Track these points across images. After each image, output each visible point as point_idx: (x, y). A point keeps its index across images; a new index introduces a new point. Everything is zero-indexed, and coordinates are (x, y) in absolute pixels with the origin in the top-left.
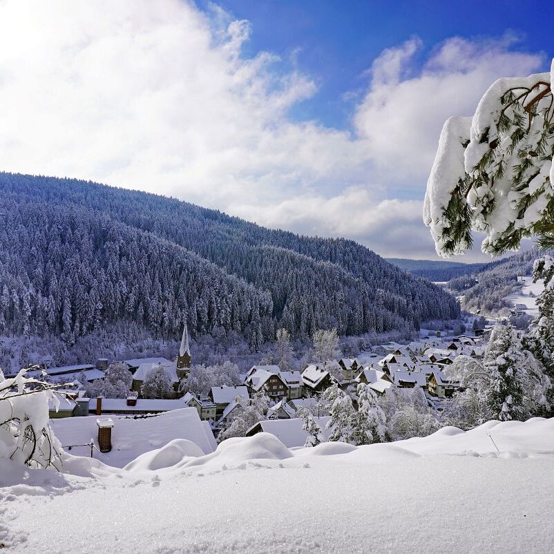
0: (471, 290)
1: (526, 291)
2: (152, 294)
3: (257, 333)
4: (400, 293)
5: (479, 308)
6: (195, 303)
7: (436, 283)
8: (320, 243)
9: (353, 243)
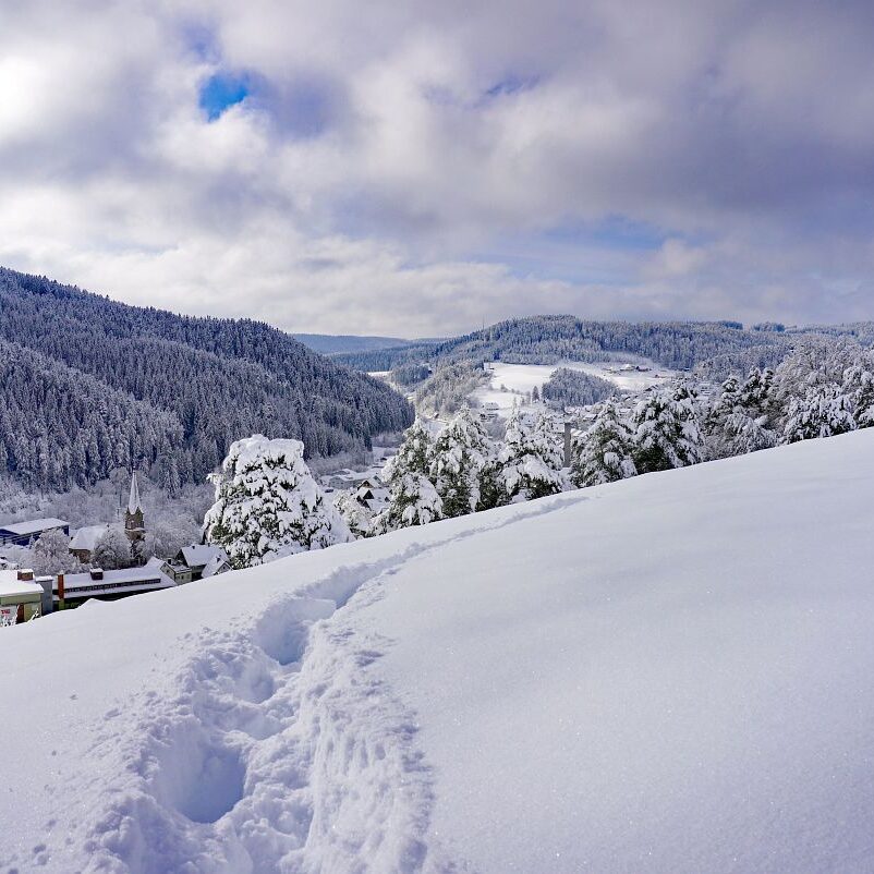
0: (425, 384)
1: (496, 383)
2: (15, 428)
3: (171, 473)
4: (337, 397)
5: (437, 409)
6: (79, 437)
7: (372, 374)
8: (216, 327)
9: (265, 327)
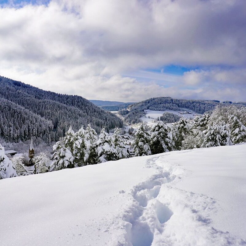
0: (127, 115)
1: (147, 115)
2: (4, 123)
3: (49, 138)
4: (101, 118)
5: (130, 122)
6: (22, 127)
7: (112, 112)
8: (67, 97)
9: (81, 97)
